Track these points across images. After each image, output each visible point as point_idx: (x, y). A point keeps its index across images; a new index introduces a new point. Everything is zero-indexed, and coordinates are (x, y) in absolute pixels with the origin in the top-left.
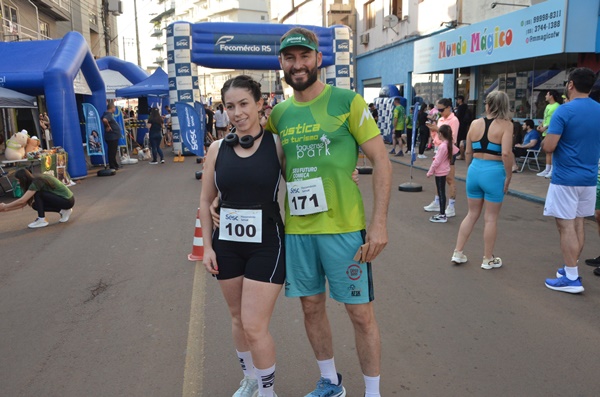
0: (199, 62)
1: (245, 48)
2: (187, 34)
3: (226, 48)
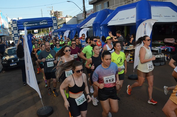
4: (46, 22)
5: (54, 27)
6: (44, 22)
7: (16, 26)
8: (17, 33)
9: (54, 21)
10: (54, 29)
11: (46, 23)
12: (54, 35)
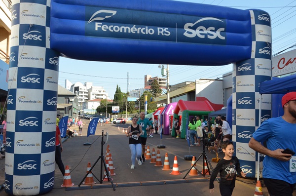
4: (217, 26)
5: (258, 62)
6: (207, 25)
7: (42, 22)
8: (41, 65)
9: (259, 28)
10: (258, 72)
11: (217, 34)
12: (252, 106)
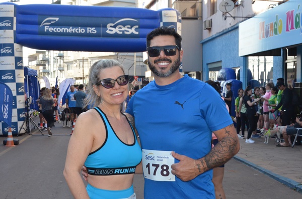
0: (23, 43)
1: (70, 30)
2: (12, 15)
3: (51, 29)
